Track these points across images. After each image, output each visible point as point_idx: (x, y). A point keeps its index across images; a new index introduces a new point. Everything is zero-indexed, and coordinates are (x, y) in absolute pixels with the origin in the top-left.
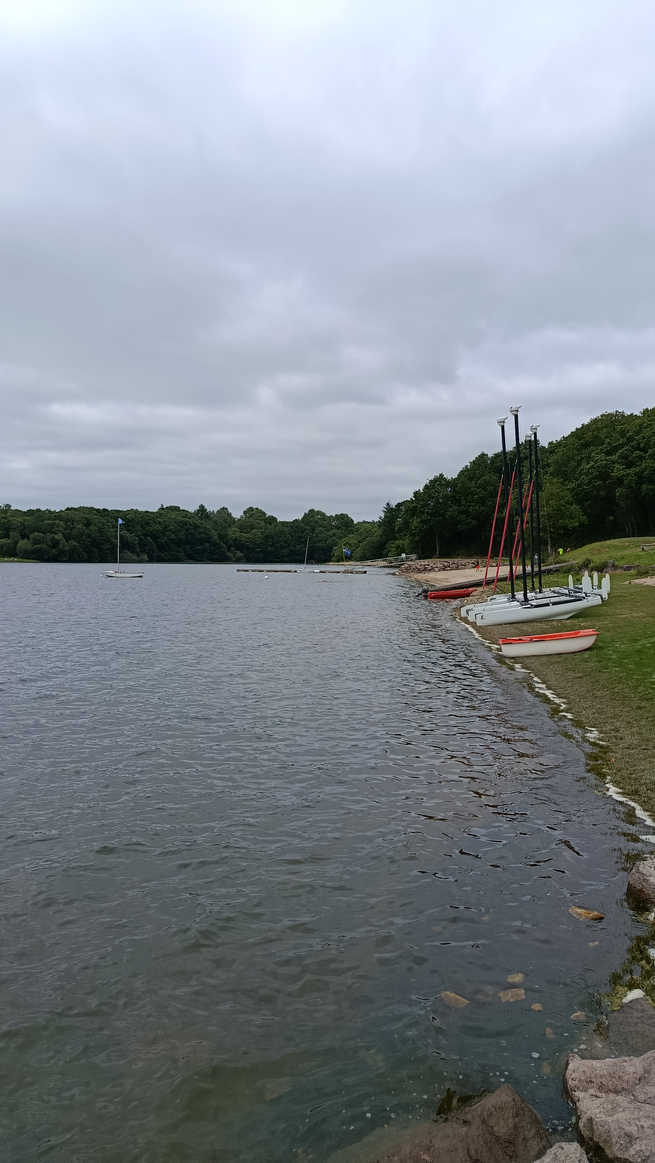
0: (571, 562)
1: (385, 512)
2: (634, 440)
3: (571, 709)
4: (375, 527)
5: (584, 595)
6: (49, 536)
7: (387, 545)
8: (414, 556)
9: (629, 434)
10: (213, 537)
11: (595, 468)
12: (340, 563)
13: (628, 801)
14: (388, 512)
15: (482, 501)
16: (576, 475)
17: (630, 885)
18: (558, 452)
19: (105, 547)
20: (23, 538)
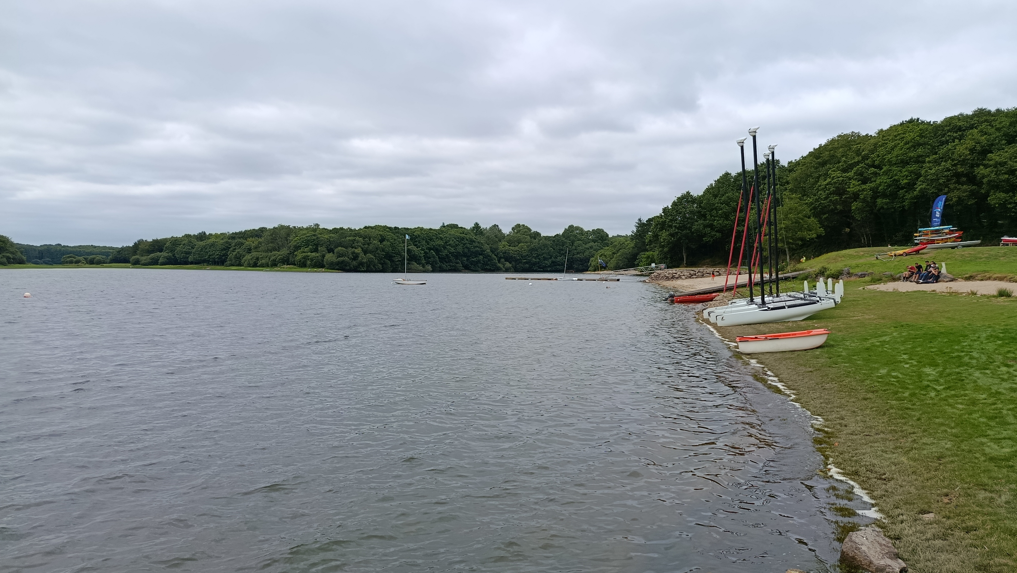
0: (808, 270)
1: (637, 226)
2: (869, 157)
3: (800, 399)
4: (628, 240)
5: (818, 299)
6: (350, 250)
7: (639, 256)
8: (663, 266)
9: (863, 153)
10: (485, 251)
11: (832, 184)
12: (596, 272)
13: (847, 480)
14: (640, 227)
15: (726, 216)
16: (814, 191)
17: (843, 553)
18: (797, 170)
19: (396, 259)
20: (329, 252)
